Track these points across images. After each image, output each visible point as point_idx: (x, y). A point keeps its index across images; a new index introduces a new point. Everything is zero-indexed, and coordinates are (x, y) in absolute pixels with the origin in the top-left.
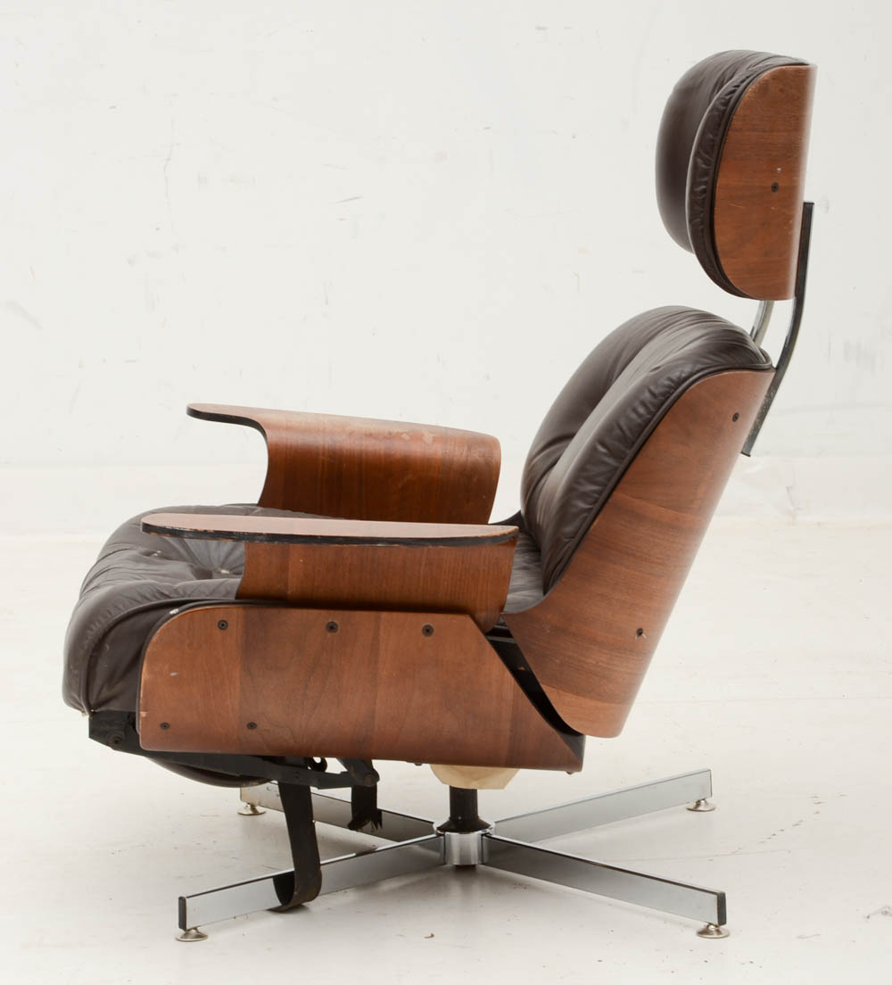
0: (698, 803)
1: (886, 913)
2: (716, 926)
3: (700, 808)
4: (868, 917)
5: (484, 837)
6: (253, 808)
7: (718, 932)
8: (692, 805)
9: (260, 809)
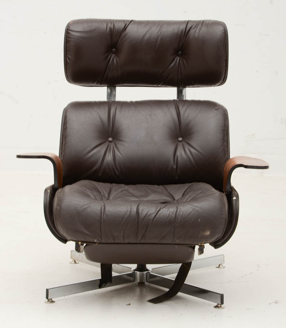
0: (220, 265)
1: (276, 303)
2: (220, 305)
3: (220, 267)
4: (270, 304)
5: (148, 273)
6: (75, 261)
7: (221, 307)
8: (218, 266)
9: (77, 262)
